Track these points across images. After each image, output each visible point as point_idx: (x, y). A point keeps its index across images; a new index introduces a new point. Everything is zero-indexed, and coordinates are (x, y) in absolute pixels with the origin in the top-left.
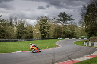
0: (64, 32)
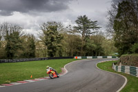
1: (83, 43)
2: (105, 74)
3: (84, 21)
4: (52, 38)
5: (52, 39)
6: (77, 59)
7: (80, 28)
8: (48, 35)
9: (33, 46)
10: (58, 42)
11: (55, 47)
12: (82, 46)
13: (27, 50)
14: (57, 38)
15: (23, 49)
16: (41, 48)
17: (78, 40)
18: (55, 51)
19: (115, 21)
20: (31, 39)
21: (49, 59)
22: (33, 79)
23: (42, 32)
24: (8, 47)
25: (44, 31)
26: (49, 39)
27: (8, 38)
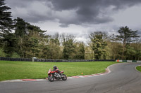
0: (126, 52)
1: (124, 49)
3: (125, 32)
4: (98, 44)
5: (98, 46)
6: (118, 62)
7: (122, 37)
8: (95, 42)
9: (83, 51)
10: (103, 48)
11: (100, 52)
12: (123, 51)
13: (79, 53)
14: (102, 44)
15: (75, 52)
16: (89, 52)
17: (120, 46)
18: (100, 55)
20: (82, 45)
21: (95, 61)
22: (83, 75)
23: (90, 40)
24: (65, 51)
25: (92, 39)
26: (95, 45)
27: (65, 44)
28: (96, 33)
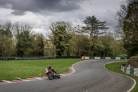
0: (93, 47)
1: (91, 43)
2: (113, 76)
3: (92, 22)
4: (61, 37)
5: (60, 39)
6: (84, 59)
7: (88, 28)
8: (56, 34)
9: (42, 45)
10: (66, 42)
11: (63, 47)
13: (36, 49)
14: (65, 37)
15: (32, 47)
16: (50, 47)
17: (86, 40)
18: (63, 51)
19: (125, 22)
20: (41, 38)
21: (57, 58)
23: (50, 31)
24: (19, 46)
25: (53, 30)
26: (57, 38)
27: (19, 36)
28: (58, 23)
